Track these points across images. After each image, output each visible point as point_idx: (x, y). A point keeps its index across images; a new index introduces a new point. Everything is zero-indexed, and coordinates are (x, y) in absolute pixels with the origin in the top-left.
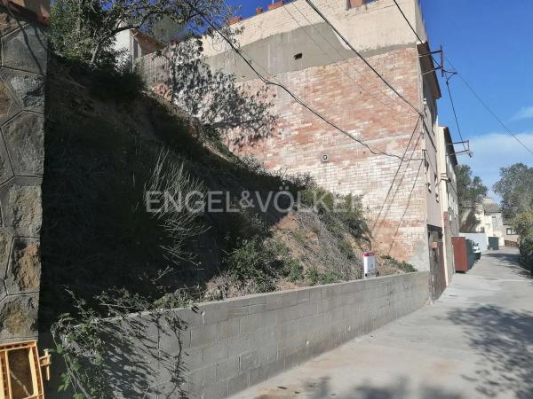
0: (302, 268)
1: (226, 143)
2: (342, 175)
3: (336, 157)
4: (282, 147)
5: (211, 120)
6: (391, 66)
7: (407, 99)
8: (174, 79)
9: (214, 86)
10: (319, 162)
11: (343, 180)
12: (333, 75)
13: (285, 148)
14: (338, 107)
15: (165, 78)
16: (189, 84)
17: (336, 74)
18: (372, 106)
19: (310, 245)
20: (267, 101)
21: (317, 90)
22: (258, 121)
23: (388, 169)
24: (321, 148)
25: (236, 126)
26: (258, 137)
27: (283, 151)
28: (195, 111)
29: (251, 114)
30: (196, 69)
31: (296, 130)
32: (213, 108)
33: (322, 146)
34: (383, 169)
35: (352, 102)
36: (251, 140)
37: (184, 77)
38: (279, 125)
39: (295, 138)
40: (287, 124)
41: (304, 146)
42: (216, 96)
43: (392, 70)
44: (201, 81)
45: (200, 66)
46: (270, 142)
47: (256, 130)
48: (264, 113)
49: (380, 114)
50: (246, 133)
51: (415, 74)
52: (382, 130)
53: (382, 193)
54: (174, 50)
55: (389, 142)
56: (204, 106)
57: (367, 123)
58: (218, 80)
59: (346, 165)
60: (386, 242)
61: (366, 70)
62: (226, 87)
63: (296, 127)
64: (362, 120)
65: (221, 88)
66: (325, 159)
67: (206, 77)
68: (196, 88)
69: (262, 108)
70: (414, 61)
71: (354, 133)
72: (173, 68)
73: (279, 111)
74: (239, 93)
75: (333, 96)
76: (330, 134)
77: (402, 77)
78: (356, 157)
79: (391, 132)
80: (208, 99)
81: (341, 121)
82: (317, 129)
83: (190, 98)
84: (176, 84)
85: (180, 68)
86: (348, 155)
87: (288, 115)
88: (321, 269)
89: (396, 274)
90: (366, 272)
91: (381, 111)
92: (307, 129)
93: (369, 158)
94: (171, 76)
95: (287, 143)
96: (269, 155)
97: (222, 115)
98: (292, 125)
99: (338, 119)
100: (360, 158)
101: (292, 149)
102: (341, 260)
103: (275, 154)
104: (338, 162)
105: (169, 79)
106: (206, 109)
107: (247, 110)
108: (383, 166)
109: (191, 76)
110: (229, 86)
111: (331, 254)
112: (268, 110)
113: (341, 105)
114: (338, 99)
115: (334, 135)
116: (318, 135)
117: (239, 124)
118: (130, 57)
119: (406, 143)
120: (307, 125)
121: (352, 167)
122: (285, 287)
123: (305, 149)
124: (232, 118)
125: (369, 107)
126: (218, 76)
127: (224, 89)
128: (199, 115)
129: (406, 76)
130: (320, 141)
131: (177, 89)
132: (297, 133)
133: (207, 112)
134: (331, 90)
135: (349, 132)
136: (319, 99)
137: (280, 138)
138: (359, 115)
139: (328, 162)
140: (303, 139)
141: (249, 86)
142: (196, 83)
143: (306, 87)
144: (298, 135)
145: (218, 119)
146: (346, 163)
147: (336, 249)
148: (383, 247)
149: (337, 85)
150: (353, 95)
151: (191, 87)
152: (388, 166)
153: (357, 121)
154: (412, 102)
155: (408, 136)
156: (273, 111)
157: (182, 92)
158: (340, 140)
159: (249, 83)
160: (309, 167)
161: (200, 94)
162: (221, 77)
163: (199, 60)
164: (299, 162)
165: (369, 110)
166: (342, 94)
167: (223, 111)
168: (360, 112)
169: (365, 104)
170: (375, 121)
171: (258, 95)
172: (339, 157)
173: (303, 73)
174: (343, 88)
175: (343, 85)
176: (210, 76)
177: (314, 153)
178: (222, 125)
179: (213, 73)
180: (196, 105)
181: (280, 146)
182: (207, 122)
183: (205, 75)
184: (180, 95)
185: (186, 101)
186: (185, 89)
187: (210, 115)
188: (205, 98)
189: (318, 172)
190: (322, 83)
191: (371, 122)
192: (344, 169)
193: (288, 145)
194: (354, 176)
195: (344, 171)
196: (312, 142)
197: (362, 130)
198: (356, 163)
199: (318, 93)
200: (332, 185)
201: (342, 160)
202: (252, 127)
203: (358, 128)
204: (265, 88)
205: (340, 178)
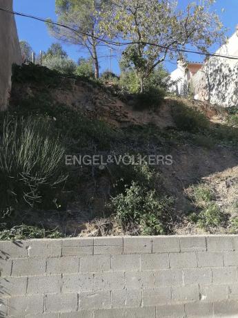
8: (209, 83)
9: (234, 77)
15: (204, 85)
28: (224, 99)
30: (221, 71)
32: (236, 92)
37: (215, 79)
42: (236, 83)
44: (225, 77)
45: (223, 68)
54: (207, 65)
56: (229, 94)
58: (236, 71)
68: (223, 83)
72: (208, 77)
83: (219, 92)
84: (210, 86)
85: (211, 75)
94: (207, 82)
105: (206, 85)
106: (230, 96)
109: (218, 77)
118: (185, 81)
126: (236, 69)
128: (226, 102)
131: (211, 90)
133: (232, 98)
142: (222, 80)
151: (219, 84)
157: (214, 90)
161: (226, 87)
163: (222, 64)
176: (230, 71)
179: (232, 69)
180: (224, 95)
182: (233, 104)
183: (227, 72)
184: (214, 92)
185: (218, 95)
186: (216, 87)
187: (233, 99)
188: (230, 89)
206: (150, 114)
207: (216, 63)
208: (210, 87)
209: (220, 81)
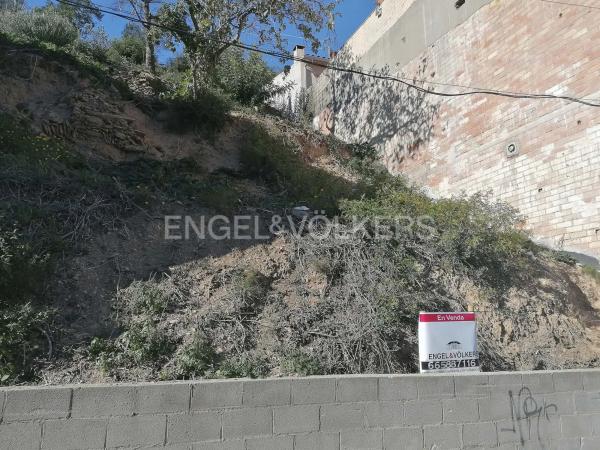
1: (385, 163)
2: (541, 172)
3: (530, 143)
4: (449, 148)
5: (368, 137)
8: (334, 98)
9: (368, 91)
10: (503, 160)
11: (545, 183)
13: (452, 150)
14: (526, 54)
15: (328, 101)
16: (346, 98)
18: (585, 31)
20: (426, 86)
21: (491, 41)
22: (417, 118)
24: (505, 135)
25: (392, 136)
26: (418, 143)
27: (450, 155)
28: (353, 131)
29: (409, 113)
30: (351, 77)
31: (465, 116)
32: (369, 119)
33: (505, 131)
35: (547, 39)
36: (410, 149)
37: (343, 91)
38: (443, 116)
39: (465, 129)
40: (452, 110)
41: (479, 138)
42: (371, 102)
44: (357, 89)
46: (433, 145)
47: (416, 133)
48: (423, 106)
50: (405, 141)
56: (361, 120)
57: (578, 64)
58: (372, 81)
59: (548, 153)
62: (380, 87)
63: (465, 111)
64: (568, 63)
65: (375, 90)
66: (512, 151)
68: (353, 101)
69: (420, 100)
71: (557, 90)
72: (333, 86)
74: (394, 88)
75: (515, 40)
76: (515, 106)
78: (564, 135)
80: (364, 109)
81: (533, 77)
82: (496, 104)
83: (347, 115)
84: (336, 103)
85: (338, 83)
86: (550, 135)
92: (481, 109)
93: (589, 131)
94: (332, 96)
95: (454, 140)
96: (432, 166)
97: (378, 125)
98: (460, 110)
99: (527, 75)
100: (572, 133)
101: (462, 147)
103: (441, 162)
104: (532, 151)
105: (331, 101)
106: (363, 124)
107: (403, 109)
109: (347, 89)
112: (426, 99)
114: (525, 43)
115: (521, 106)
116: (497, 114)
117: (396, 131)
118: (302, 89)
120: (479, 103)
121: (559, 154)
123: (481, 143)
124: (388, 126)
125: (579, 34)
127: (378, 91)
128: (357, 135)
130: (502, 123)
131: (336, 111)
132: (466, 120)
133: (364, 128)
134: (511, 32)
135: (547, 92)
136: (494, 54)
137: (445, 136)
138: (561, 57)
139: (517, 155)
140: (476, 127)
141: (404, 74)
142: (352, 95)
143: (475, 44)
144: (469, 123)
145: (375, 134)
146: (548, 149)
149: (519, 19)
150: (549, 24)
151: (348, 102)
153: (559, 69)
156: (433, 98)
157: (341, 111)
158: (534, 109)
159: (404, 69)
161: (357, 107)
163: (353, 65)
164: (473, 167)
165: (578, 40)
166: (529, 31)
167: (379, 120)
168: (563, 49)
169: (572, 31)
170: (593, 55)
172: (535, 141)
173: (468, 25)
174: (529, 20)
175: (529, 15)
177: (493, 145)
178: (379, 139)
180: (354, 122)
181: (445, 148)
182: (365, 140)
183: (359, 82)
184: (340, 115)
185: (345, 121)
186: (343, 106)
187: (366, 129)
188: (361, 110)
189: (502, 176)
190: (498, 26)
191: (587, 60)
192: (545, 162)
193: (456, 144)
194: (565, 171)
195: (546, 166)
196: (489, 128)
197: (570, 80)
198: (566, 145)
199: (491, 46)
200: (528, 194)
201: (540, 146)
202: (411, 130)
203: (561, 80)
204: (422, 68)
205: (539, 180)
206: (197, 141)
207: (346, 61)
208: (335, 106)
209: (349, 95)
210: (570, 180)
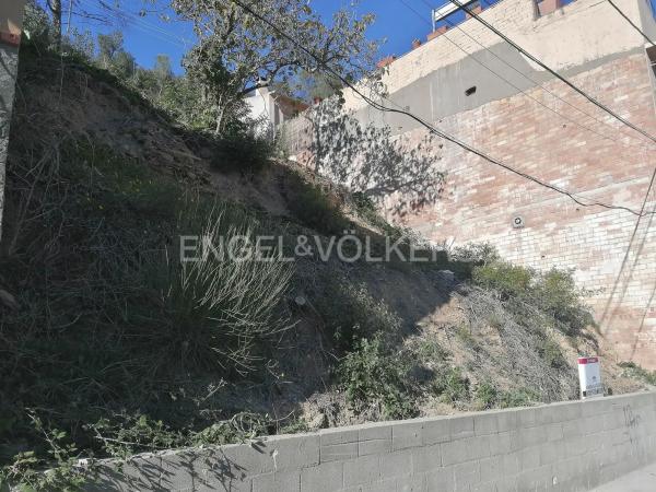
0: (467, 381)
1: (383, 214)
2: (545, 243)
3: (535, 219)
4: (456, 212)
5: (363, 187)
6: (608, 84)
7: (639, 126)
8: (319, 143)
9: (365, 145)
10: (510, 229)
11: (548, 252)
12: (521, 108)
13: (459, 213)
14: (532, 149)
15: (309, 144)
16: (335, 146)
17: (526, 106)
18: (584, 143)
19: (485, 347)
20: (432, 154)
21: (500, 131)
22: (421, 181)
23: (619, 230)
24: (512, 209)
25: (393, 191)
26: (422, 202)
27: (457, 218)
28: (344, 177)
29: (412, 174)
30: (343, 127)
31: (473, 187)
32: (365, 171)
33: (512, 206)
34: (610, 232)
35: (553, 142)
36: (414, 206)
37: (330, 138)
38: (450, 183)
39: (472, 198)
40: (460, 180)
41: (487, 208)
42: (368, 156)
43: (609, 89)
44: (349, 140)
45: (347, 123)
46: (439, 206)
47: (420, 193)
48: (429, 171)
49: (598, 152)
50: (408, 198)
51: (647, 89)
52: (602, 175)
53: (611, 267)
54: (317, 109)
55: (616, 191)
56: (353, 170)
57: (578, 167)
58: (369, 136)
59: (551, 229)
60: (626, 342)
61: (569, 94)
62: (379, 144)
63: (473, 183)
64: (571, 164)
65: (373, 145)
66: (518, 223)
67: (355, 135)
68: (344, 150)
69: (425, 164)
70: (643, 71)
71: (560, 183)
72: (317, 130)
73: (448, 165)
74: (396, 148)
75: (523, 136)
76: (522, 188)
77: (626, 97)
78: (565, 218)
79: (618, 177)
80: (359, 161)
81: (538, 168)
82: (504, 183)
83: (336, 162)
84: (320, 148)
85: (324, 129)
86: (552, 216)
87: (461, 169)
88: (504, 383)
89: (642, 391)
90: (583, 388)
91: (601, 147)
92: (489, 184)
93: (585, 217)
94: (315, 140)
95: (462, 206)
96: (438, 225)
97: (376, 179)
98: (468, 181)
99: (535, 166)
100: (571, 217)
101: (470, 213)
102: (539, 369)
103: (446, 223)
104: (538, 226)
105: (313, 144)
106: (356, 174)
107: (406, 169)
108: (611, 227)
109: (337, 137)
110: (383, 142)
111: (522, 361)
112: (433, 166)
113: (537, 148)
114: (531, 139)
115: (529, 189)
116: (505, 191)
117: (397, 188)
118: (271, 125)
119: (644, 190)
120: (488, 179)
121: (560, 232)
122: (435, 411)
123: (488, 212)
124: (388, 182)
125: (579, 144)
126: (369, 132)
127: (377, 147)
128: (348, 183)
129: (633, 95)
130: (509, 198)
131: (321, 154)
132: (475, 191)
133: (358, 178)
134: (520, 128)
135: (552, 183)
136: (504, 142)
137: (452, 201)
138: (566, 157)
139: (523, 227)
140: (483, 199)
141: (408, 139)
142: (343, 144)
143: (484, 129)
144: (477, 194)
145: (372, 185)
146: (551, 226)
147: (531, 353)
148: (622, 350)
149: (528, 120)
150: (553, 131)
151: (338, 149)
152: (618, 227)
153: (562, 167)
154: (647, 130)
155: (647, 180)
156: (440, 166)
157: (327, 157)
158: (538, 194)
159: (408, 134)
160: (494, 236)
161: (349, 157)
162: (372, 133)
163: (346, 116)
164: (480, 230)
165: (579, 148)
166: (536, 131)
167: (376, 174)
168: (566, 152)
169: (574, 141)
170: (591, 163)
171: (419, 148)
172: (540, 218)
173: (478, 112)
174: (537, 123)
175: (537, 119)
176: (359, 133)
177: (501, 216)
178: (377, 192)
179: (363, 130)
180: (344, 170)
181: (452, 211)
182: (358, 189)
183: (354, 132)
184: (326, 161)
185: (332, 166)
186: (331, 152)
187: (361, 180)
188: (355, 161)
189: (508, 242)
190: (507, 120)
191: (585, 165)
192: (548, 236)
193: (463, 209)
194: (565, 245)
195: (549, 238)
196: (497, 201)
197: (571, 177)
198: (567, 226)
199: (501, 135)
200: (532, 259)
201: (544, 223)
202: (415, 190)
203: (564, 175)
204: (428, 137)
205: (542, 249)
207: (336, 111)
208: (319, 150)
209: (339, 143)
210: (569, 253)
